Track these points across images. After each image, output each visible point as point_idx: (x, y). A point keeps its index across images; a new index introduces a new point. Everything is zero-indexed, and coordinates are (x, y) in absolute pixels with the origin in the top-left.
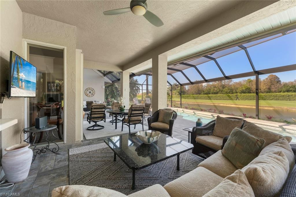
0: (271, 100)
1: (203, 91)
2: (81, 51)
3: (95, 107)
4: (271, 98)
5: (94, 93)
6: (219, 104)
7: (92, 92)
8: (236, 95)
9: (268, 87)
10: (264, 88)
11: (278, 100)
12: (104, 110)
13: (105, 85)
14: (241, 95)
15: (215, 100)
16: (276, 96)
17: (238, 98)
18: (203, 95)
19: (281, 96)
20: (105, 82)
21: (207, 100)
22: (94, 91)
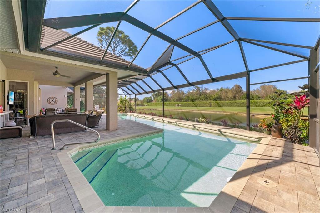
0: (235, 106)
1: (184, 99)
2: (37, 82)
3: (48, 110)
4: (235, 105)
5: (56, 102)
6: (193, 110)
7: (54, 101)
8: (210, 103)
9: (233, 95)
10: (231, 96)
11: (240, 106)
12: (54, 112)
13: (67, 94)
14: (213, 103)
15: (193, 107)
16: (239, 103)
17: (211, 105)
18: (183, 102)
19: (242, 103)
20: (67, 92)
21: (187, 107)
22: (56, 100)
